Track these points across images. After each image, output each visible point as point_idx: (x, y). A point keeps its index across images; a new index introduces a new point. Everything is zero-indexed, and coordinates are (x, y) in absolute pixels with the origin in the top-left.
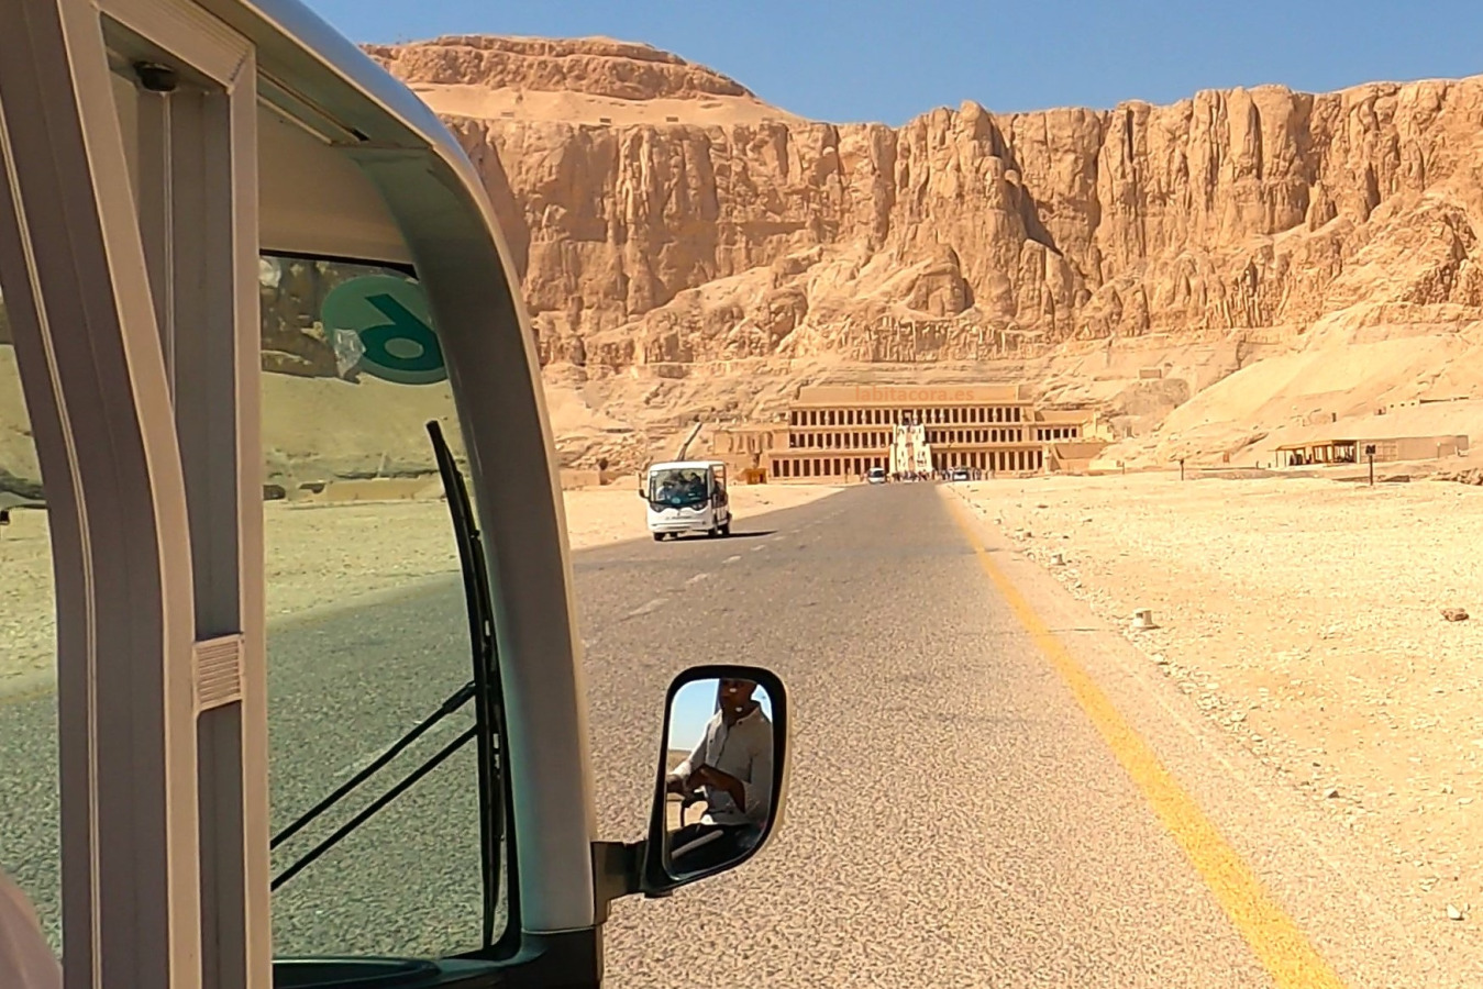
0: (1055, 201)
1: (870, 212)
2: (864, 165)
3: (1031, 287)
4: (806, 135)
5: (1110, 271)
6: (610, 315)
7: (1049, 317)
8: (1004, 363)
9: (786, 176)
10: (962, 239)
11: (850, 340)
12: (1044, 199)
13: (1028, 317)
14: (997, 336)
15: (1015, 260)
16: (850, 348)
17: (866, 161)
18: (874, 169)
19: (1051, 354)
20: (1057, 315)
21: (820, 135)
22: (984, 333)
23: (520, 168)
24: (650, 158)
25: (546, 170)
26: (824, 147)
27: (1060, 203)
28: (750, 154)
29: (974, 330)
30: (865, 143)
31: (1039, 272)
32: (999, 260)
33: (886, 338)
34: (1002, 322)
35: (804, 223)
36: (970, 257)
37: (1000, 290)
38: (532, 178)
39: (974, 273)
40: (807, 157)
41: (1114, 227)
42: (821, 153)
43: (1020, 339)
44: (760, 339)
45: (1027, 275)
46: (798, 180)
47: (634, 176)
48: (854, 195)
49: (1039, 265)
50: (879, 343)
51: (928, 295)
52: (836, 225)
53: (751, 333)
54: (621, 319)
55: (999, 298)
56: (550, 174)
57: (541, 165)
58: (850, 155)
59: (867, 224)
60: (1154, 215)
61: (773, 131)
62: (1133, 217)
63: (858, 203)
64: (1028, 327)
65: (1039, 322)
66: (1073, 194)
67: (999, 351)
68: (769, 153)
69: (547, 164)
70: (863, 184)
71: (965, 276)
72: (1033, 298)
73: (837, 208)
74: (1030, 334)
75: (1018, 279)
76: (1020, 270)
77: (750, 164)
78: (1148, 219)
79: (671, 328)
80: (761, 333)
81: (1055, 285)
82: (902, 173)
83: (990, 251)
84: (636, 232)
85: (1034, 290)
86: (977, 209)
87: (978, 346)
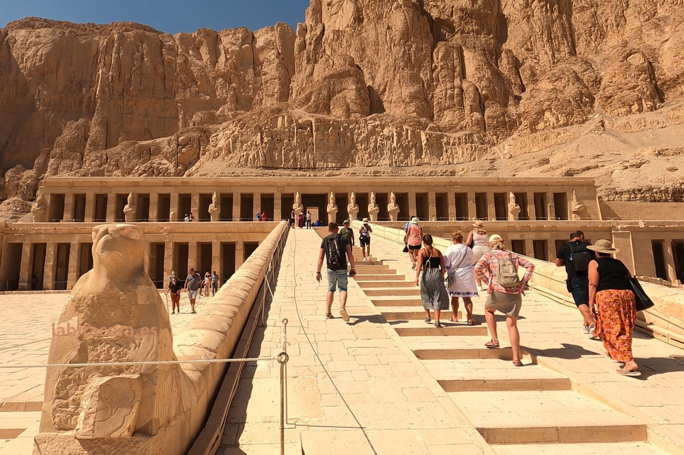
0: (455, 18)
1: (275, 87)
2: (271, 55)
3: (449, 85)
4: (231, 36)
5: (533, 74)
6: (68, 162)
7: (477, 115)
8: (428, 169)
9: (215, 67)
10: (363, 50)
11: (238, 145)
12: (444, 17)
13: (448, 117)
14: (417, 137)
15: (428, 59)
16: (237, 155)
17: (273, 51)
18: (279, 54)
19: (489, 156)
20: (488, 112)
21: (240, 35)
22: (399, 135)
23: (23, 59)
24: (118, 52)
25: (38, 57)
26: (243, 45)
27: (461, 18)
28: (191, 52)
29: (386, 131)
30: (273, 39)
31: (458, 69)
32: (410, 58)
33: (281, 141)
34: (419, 122)
35: (226, 98)
36: (372, 64)
37: (413, 89)
38: (29, 64)
39: (379, 79)
40: (230, 50)
41: (532, 28)
42: (241, 48)
43: (445, 140)
44: (167, 169)
45: (443, 73)
46: (223, 66)
47: (105, 65)
48: (263, 77)
49: (456, 62)
50: (272, 149)
51: (329, 99)
52: (250, 100)
53: (160, 164)
54: (76, 165)
55: (413, 97)
56: (40, 60)
57: (35, 55)
58: (262, 49)
59: (273, 96)
60: (583, 9)
61: (208, 34)
62: (556, 14)
63: (266, 82)
64: (451, 128)
65: (463, 123)
66: (476, 7)
67: (418, 156)
68: (204, 50)
69: (39, 53)
70: (271, 69)
71: (369, 83)
72: (452, 97)
73: (251, 86)
74: (454, 136)
75: (432, 78)
76: (432, 71)
77: (190, 59)
78: (576, 16)
79: (100, 166)
80: (169, 164)
81: (480, 79)
82: (299, 45)
83: (398, 51)
84: (102, 105)
85: (453, 88)
86: (380, 17)
87: (393, 151)
